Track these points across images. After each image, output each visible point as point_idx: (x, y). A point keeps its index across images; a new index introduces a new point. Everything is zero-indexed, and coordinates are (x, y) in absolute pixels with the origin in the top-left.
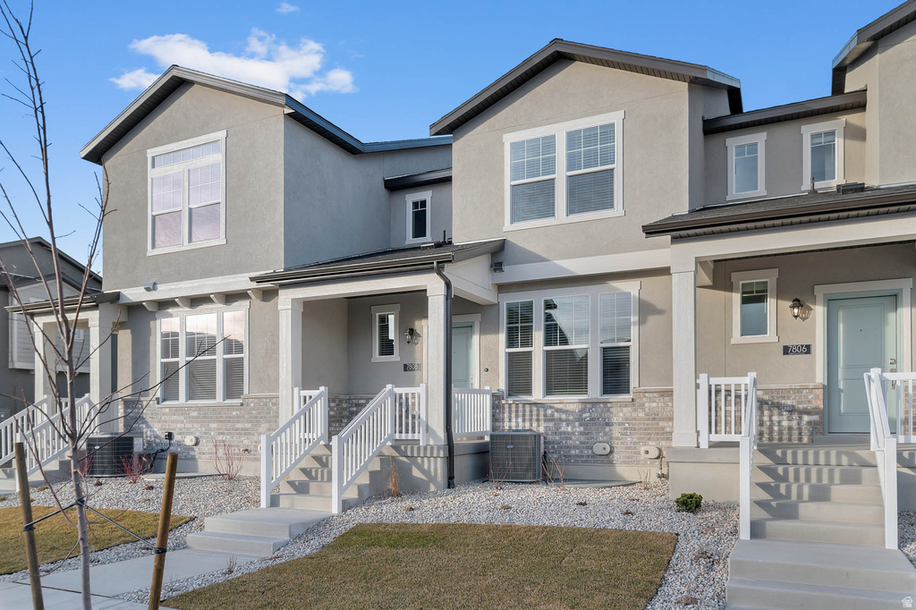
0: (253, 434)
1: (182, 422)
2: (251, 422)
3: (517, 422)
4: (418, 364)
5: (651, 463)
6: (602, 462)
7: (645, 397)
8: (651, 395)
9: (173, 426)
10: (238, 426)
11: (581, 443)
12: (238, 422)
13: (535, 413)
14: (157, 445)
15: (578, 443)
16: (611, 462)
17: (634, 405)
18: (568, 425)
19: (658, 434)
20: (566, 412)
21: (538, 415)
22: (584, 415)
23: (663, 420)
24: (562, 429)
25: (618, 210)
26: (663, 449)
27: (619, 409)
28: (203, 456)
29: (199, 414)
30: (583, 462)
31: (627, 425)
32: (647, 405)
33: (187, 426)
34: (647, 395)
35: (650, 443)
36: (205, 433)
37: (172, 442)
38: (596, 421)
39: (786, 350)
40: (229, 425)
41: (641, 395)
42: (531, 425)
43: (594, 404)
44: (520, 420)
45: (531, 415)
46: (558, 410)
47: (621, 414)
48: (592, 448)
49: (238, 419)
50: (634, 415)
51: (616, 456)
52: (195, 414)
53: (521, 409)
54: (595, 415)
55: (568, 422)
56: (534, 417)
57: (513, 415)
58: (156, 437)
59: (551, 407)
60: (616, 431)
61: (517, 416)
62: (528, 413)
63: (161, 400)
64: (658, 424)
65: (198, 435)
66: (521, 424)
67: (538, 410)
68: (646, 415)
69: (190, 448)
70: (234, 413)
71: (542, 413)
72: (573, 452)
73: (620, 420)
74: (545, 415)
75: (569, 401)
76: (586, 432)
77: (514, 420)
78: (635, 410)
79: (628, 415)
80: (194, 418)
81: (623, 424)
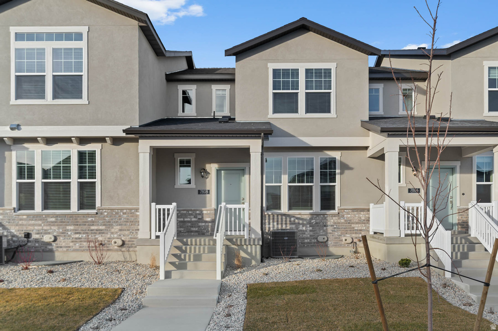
0: (107, 233)
1: (40, 225)
2: (104, 225)
3: (273, 225)
4: (209, 191)
5: (348, 246)
6: (322, 246)
7: (344, 212)
8: (347, 211)
9: (31, 228)
10: (93, 228)
11: (311, 236)
12: (93, 225)
13: (284, 220)
14: (14, 242)
15: (309, 236)
16: (327, 246)
17: (339, 216)
18: (303, 226)
19: (351, 231)
20: (302, 219)
21: (286, 221)
22: (312, 221)
23: (353, 223)
24: (300, 229)
25: (333, 114)
26: (354, 238)
27: (331, 218)
28: (60, 249)
29: (57, 220)
30: (311, 246)
31: (335, 226)
32: (345, 216)
33: (45, 228)
34: (345, 211)
35: (347, 235)
36: (62, 233)
37: (30, 239)
38: (319, 224)
39: (410, 191)
40: (85, 227)
41: (343, 211)
42: (282, 226)
43: (318, 215)
44: (275, 224)
45: (282, 221)
46: (297, 218)
47: (332, 221)
48: (317, 238)
49: (93, 223)
50: (339, 221)
51: (329, 242)
52: (53, 219)
53: (276, 217)
54: (318, 221)
55: (303, 225)
56: (284, 222)
57: (271, 221)
58: (13, 236)
59: (294, 217)
60: (330, 229)
61: (273, 222)
62: (280, 220)
63: (16, 210)
64: (351, 226)
65: (55, 234)
66: (276, 226)
67: (286, 218)
68: (345, 221)
69: (49, 244)
70: (90, 219)
71: (288, 219)
72: (306, 241)
73: (332, 224)
74: (290, 221)
75: (304, 213)
76: (313, 230)
77: (271, 224)
78: (339, 219)
79: (336, 221)
80: (52, 222)
81: (333, 226)
